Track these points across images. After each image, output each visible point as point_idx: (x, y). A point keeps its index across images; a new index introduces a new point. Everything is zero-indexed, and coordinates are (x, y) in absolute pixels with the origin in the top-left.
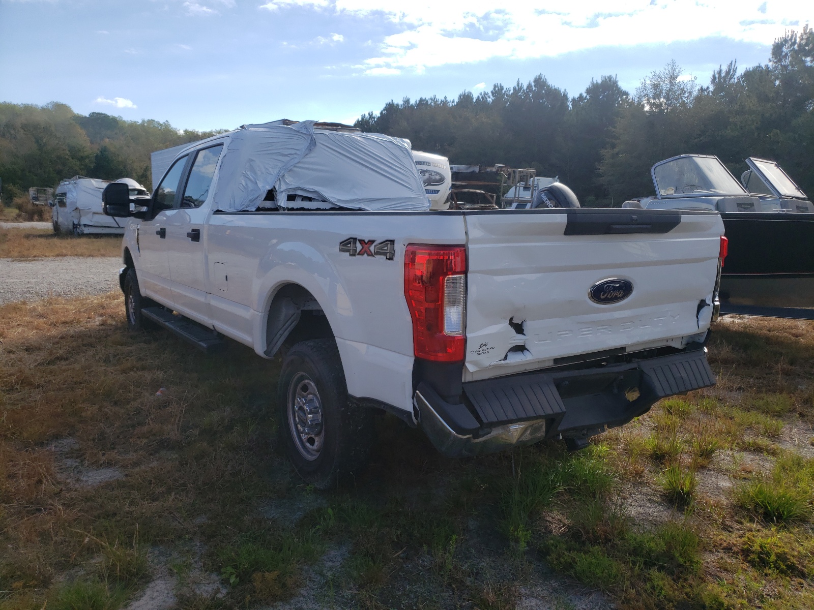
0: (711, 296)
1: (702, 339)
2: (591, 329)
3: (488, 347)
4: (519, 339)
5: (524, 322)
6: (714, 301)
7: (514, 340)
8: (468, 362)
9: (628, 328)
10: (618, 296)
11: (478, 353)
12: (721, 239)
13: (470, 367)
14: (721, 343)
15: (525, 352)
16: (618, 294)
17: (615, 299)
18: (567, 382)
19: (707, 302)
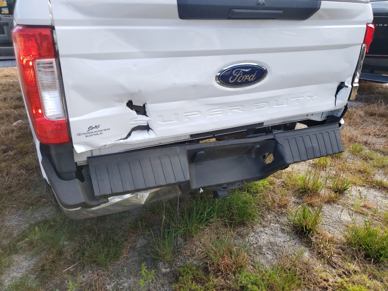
0: (350, 79)
1: (339, 115)
2: (221, 109)
3: (99, 129)
4: (142, 120)
5: (146, 105)
6: (353, 82)
7: (137, 121)
8: (75, 144)
9: (263, 107)
10: (249, 80)
11: (88, 135)
12: (367, 26)
13: (79, 149)
14: (381, 102)
15: (150, 131)
16: (249, 78)
17: (247, 83)
18: (203, 152)
19: (346, 84)
